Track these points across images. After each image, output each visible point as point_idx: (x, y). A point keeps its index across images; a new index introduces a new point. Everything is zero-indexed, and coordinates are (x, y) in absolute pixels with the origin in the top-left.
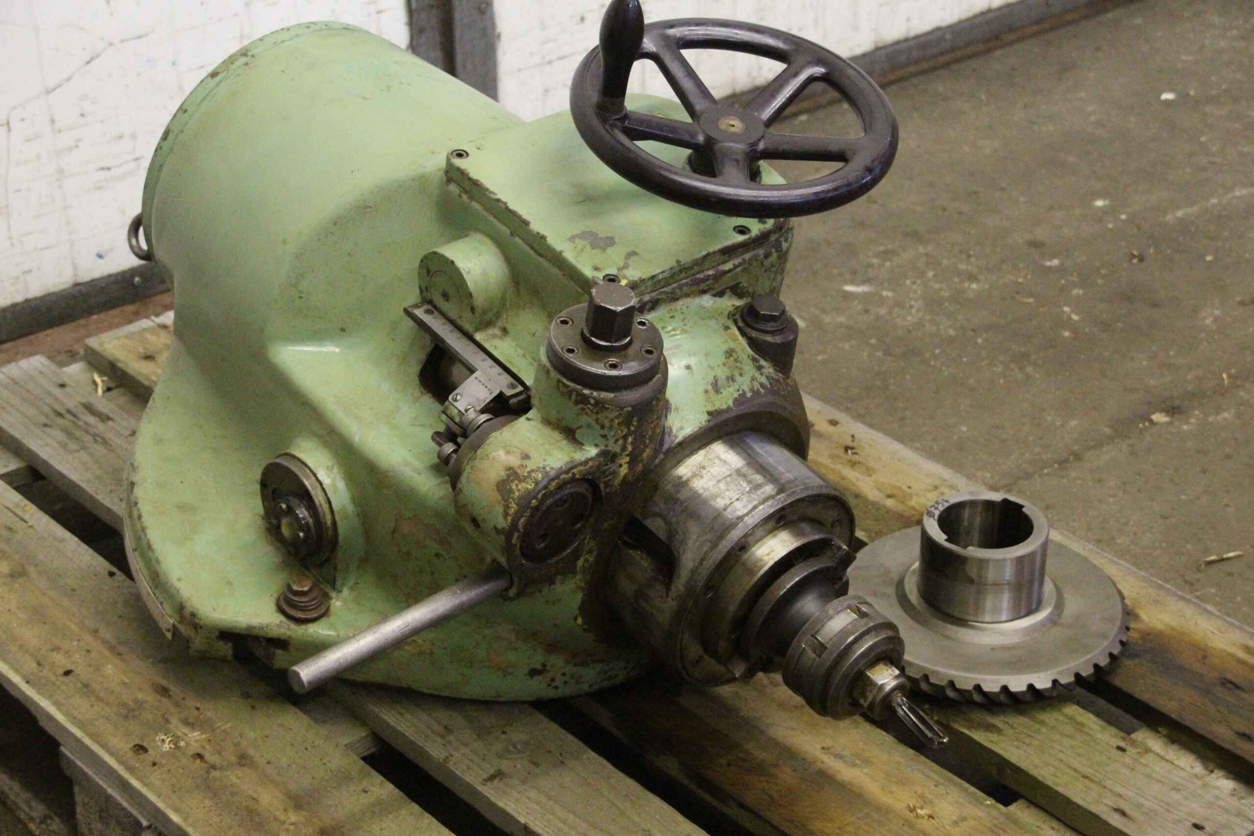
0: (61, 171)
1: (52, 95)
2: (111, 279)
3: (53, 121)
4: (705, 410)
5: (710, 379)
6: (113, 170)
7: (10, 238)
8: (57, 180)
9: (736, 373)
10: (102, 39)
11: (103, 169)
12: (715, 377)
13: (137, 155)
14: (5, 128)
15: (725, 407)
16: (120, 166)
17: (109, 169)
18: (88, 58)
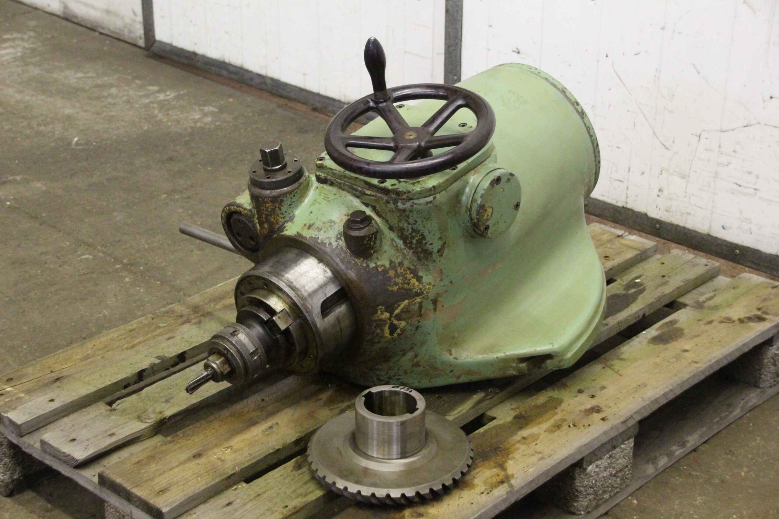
0: (716, 173)
1: (723, 133)
2: (726, 243)
3: (720, 147)
4: (298, 230)
5: (312, 222)
6: (741, 188)
7: (685, 192)
8: (714, 177)
9: (323, 229)
10: (755, 118)
11: (737, 184)
12: (314, 223)
13: (756, 187)
14: (698, 138)
15: (305, 235)
16: (746, 187)
17: (740, 186)
18: (745, 125)
